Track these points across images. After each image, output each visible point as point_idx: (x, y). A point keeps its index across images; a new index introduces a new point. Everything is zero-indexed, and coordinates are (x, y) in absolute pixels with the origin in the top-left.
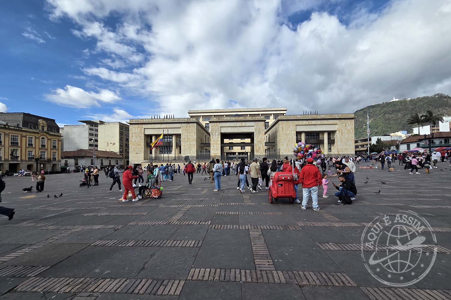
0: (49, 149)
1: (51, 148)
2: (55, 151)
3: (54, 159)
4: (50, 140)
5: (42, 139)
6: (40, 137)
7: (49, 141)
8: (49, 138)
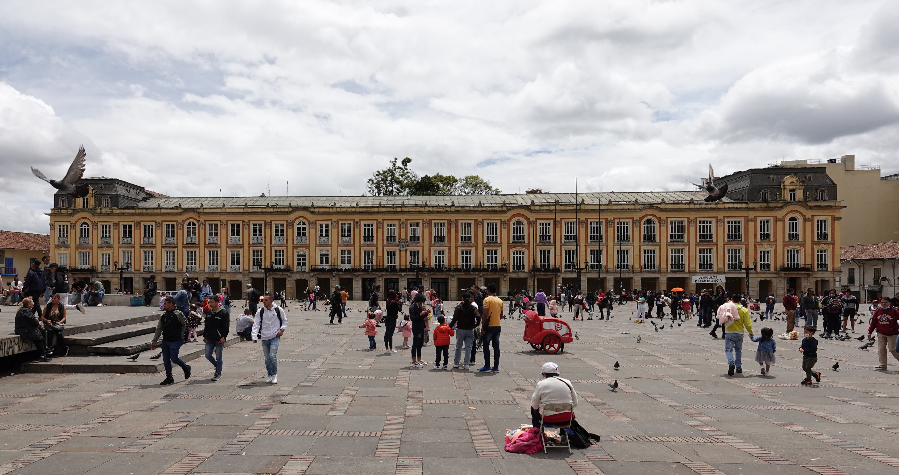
0: (809, 243)
1: (813, 241)
2: (823, 247)
3: (823, 266)
4: (811, 220)
5: (790, 220)
6: (784, 217)
7: (809, 224)
8: (808, 216)
